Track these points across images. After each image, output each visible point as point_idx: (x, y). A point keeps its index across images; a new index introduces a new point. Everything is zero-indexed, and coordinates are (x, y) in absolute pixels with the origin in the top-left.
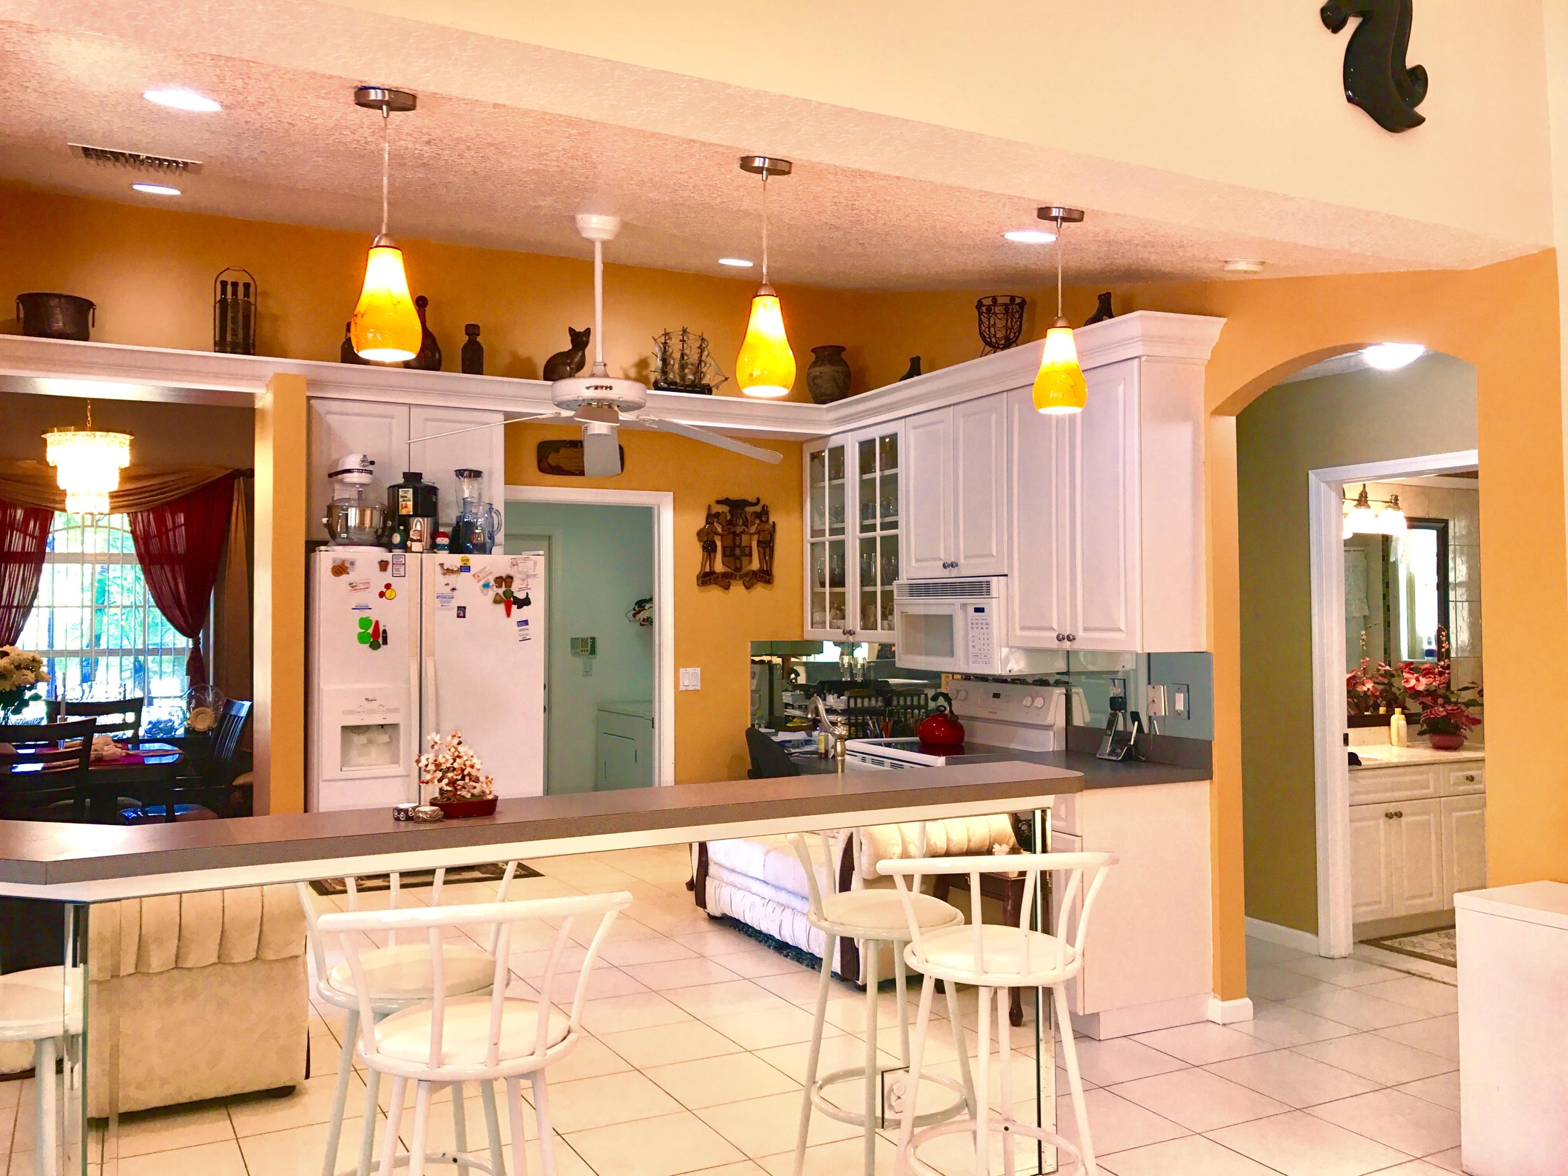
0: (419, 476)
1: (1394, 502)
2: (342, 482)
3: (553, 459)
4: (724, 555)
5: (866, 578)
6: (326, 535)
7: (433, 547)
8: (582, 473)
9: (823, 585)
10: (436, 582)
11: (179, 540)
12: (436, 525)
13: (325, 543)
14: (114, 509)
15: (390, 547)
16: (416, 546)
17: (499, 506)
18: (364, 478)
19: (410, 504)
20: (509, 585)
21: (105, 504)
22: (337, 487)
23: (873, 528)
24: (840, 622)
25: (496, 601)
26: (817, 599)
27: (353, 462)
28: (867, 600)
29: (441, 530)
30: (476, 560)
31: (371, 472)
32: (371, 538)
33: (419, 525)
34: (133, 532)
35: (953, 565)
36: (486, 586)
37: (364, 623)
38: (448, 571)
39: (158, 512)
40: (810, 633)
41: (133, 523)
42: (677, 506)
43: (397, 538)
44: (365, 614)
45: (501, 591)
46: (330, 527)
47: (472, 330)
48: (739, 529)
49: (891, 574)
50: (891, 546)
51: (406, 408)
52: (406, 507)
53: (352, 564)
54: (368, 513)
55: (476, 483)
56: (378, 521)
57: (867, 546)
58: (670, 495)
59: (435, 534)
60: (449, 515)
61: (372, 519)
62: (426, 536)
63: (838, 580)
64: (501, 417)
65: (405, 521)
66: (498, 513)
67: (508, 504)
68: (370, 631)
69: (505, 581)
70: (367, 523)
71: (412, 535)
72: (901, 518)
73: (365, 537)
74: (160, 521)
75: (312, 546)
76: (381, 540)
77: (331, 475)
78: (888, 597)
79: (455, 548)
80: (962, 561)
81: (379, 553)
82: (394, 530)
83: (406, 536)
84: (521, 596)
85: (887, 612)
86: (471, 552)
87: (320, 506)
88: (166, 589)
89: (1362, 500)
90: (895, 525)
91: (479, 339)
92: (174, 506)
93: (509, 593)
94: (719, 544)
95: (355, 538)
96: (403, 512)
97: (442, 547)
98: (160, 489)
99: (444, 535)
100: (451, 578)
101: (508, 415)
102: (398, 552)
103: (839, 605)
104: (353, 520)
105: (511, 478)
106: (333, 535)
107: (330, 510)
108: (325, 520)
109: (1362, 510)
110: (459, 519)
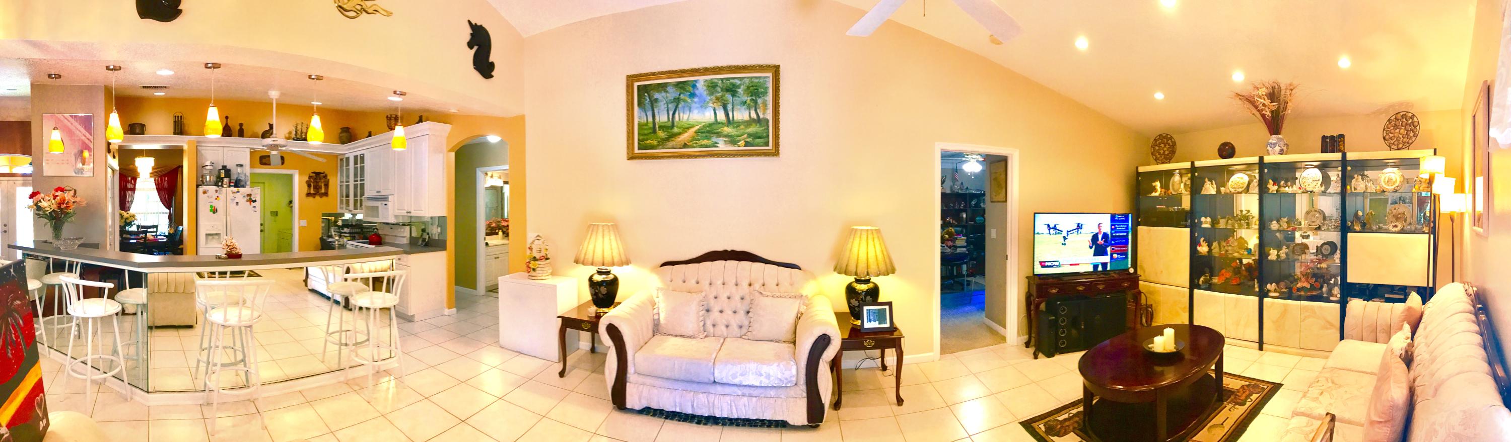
0: (226, 166)
1: (500, 177)
2: (205, 169)
3: (264, 161)
4: (314, 188)
5: (355, 195)
6: (201, 183)
7: (230, 186)
8: (270, 165)
9: (343, 197)
10: (231, 196)
11: (166, 184)
12: (230, 180)
13: (201, 185)
14: (151, 177)
15: (218, 186)
16: (225, 186)
17: (248, 174)
18: (211, 168)
19: (224, 174)
20: (250, 196)
21: (149, 175)
22: (204, 170)
23: (357, 181)
24: (348, 208)
25: (247, 201)
26: (341, 201)
27: (208, 163)
28: (356, 202)
29: (232, 181)
30: (241, 189)
31: (212, 166)
32: (213, 184)
33: (226, 180)
34: (155, 182)
35: (379, 192)
36: (244, 197)
37: (211, 206)
38: (234, 193)
39: (161, 177)
40: (339, 211)
41: (155, 180)
42: (300, 174)
43: (220, 184)
44: (211, 204)
45: (249, 198)
46: (202, 181)
47: (241, 125)
48: (318, 181)
49: (362, 194)
50: (362, 186)
51: (222, 148)
52: (223, 175)
53: (208, 191)
54: (212, 177)
55: (241, 168)
56: (215, 179)
57: (356, 186)
58: (298, 171)
59: (230, 182)
60: (234, 177)
61: (213, 179)
62: (228, 183)
63: (348, 196)
64: (249, 149)
65: (222, 179)
66: (247, 176)
67: (251, 174)
68: (213, 209)
69: (249, 195)
70: (212, 180)
71: (224, 183)
72: (365, 178)
73: (211, 184)
74: (161, 180)
75: (198, 186)
76: (216, 184)
77: (203, 167)
78: (361, 200)
79: (236, 186)
80: (382, 191)
81: (215, 188)
82: (219, 181)
83: (222, 183)
84: (254, 199)
85: (361, 205)
86: (239, 187)
87: (200, 175)
88: (163, 197)
89: (492, 176)
90: (363, 180)
91: (243, 127)
92: (165, 176)
93: (250, 199)
94: (312, 185)
95: (209, 184)
96: (222, 176)
97: (232, 186)
98: (161, 171)
99: (232, 183)
100: (234, 194)
101: (251, 149)
102: (220, 187)
103: (348, 202)
104: (208, 179)
105: (252, 167)
106: (203, 183)
107: (202, 177)
108: (201, 179)
109: (492, 179)
110: (237, 178)
